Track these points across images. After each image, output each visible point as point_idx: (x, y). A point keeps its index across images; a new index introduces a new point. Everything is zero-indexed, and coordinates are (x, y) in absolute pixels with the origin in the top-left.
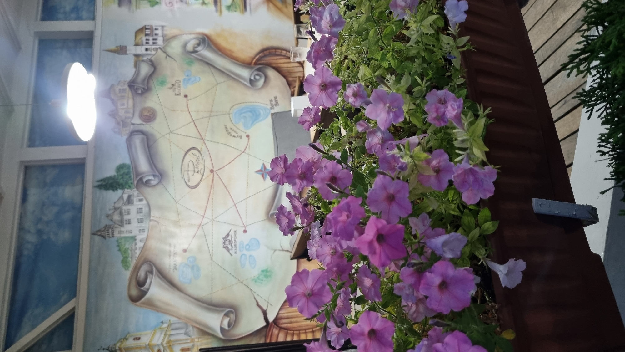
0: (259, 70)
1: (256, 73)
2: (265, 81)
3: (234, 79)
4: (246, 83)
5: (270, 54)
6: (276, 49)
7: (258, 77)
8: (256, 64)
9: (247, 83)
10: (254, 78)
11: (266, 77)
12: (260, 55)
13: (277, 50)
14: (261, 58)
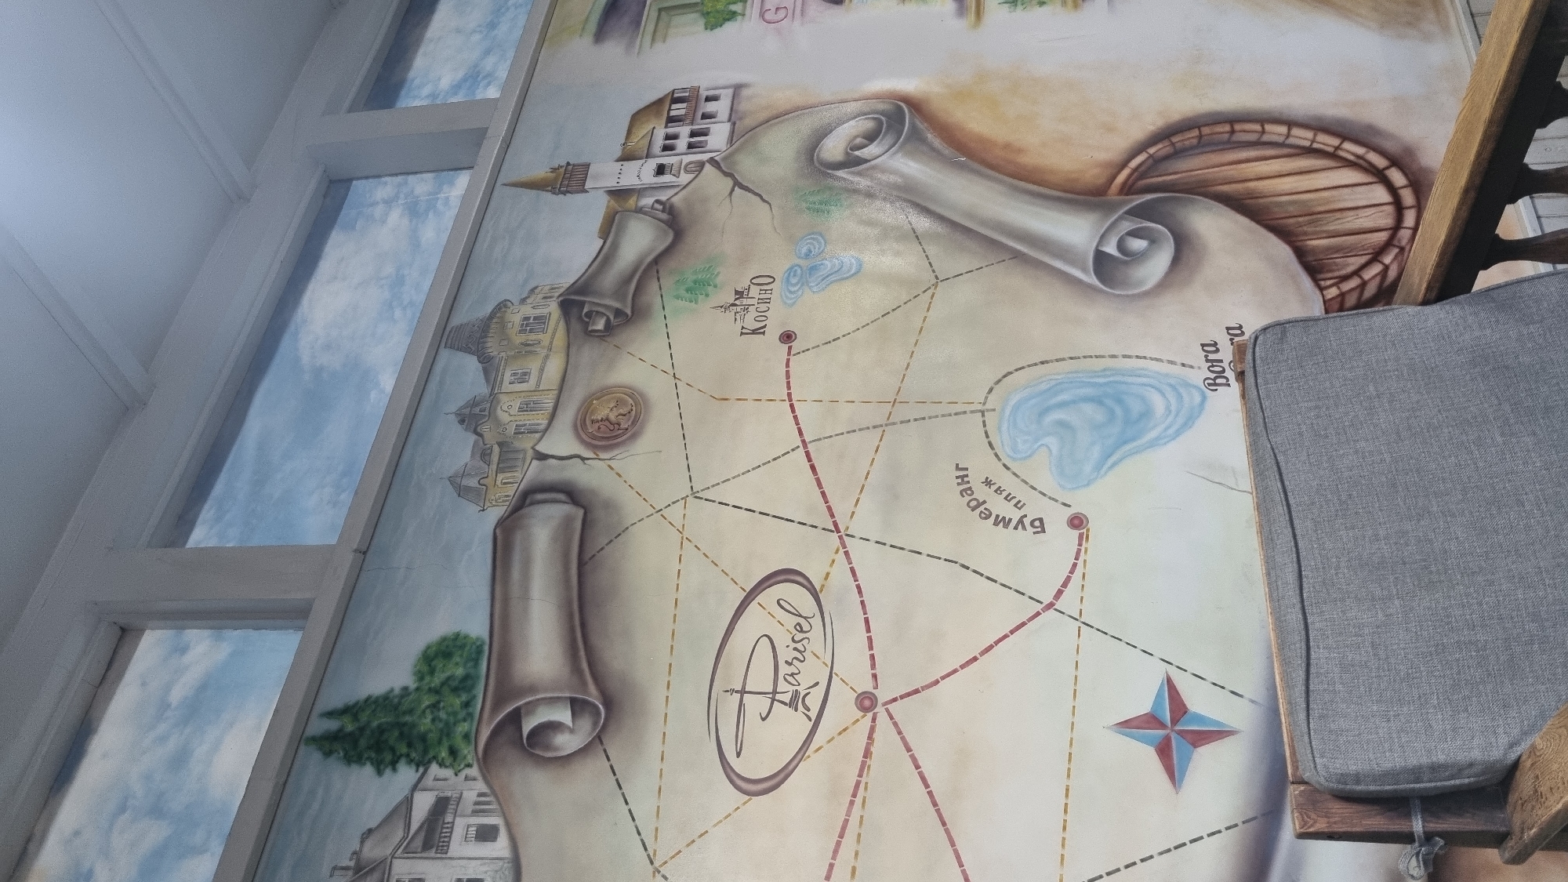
1: (1127, 226)
3: (1017, 255)
4: (1077, 273)
5: (1204, 145)
6: (1233, 120)
7: (1138, 244)
8: (1128, 189)
10: (1121, 246)
11: (1183, 244)
12: (1152, 151)
13: (1237, 127)
14: (1157, 162)
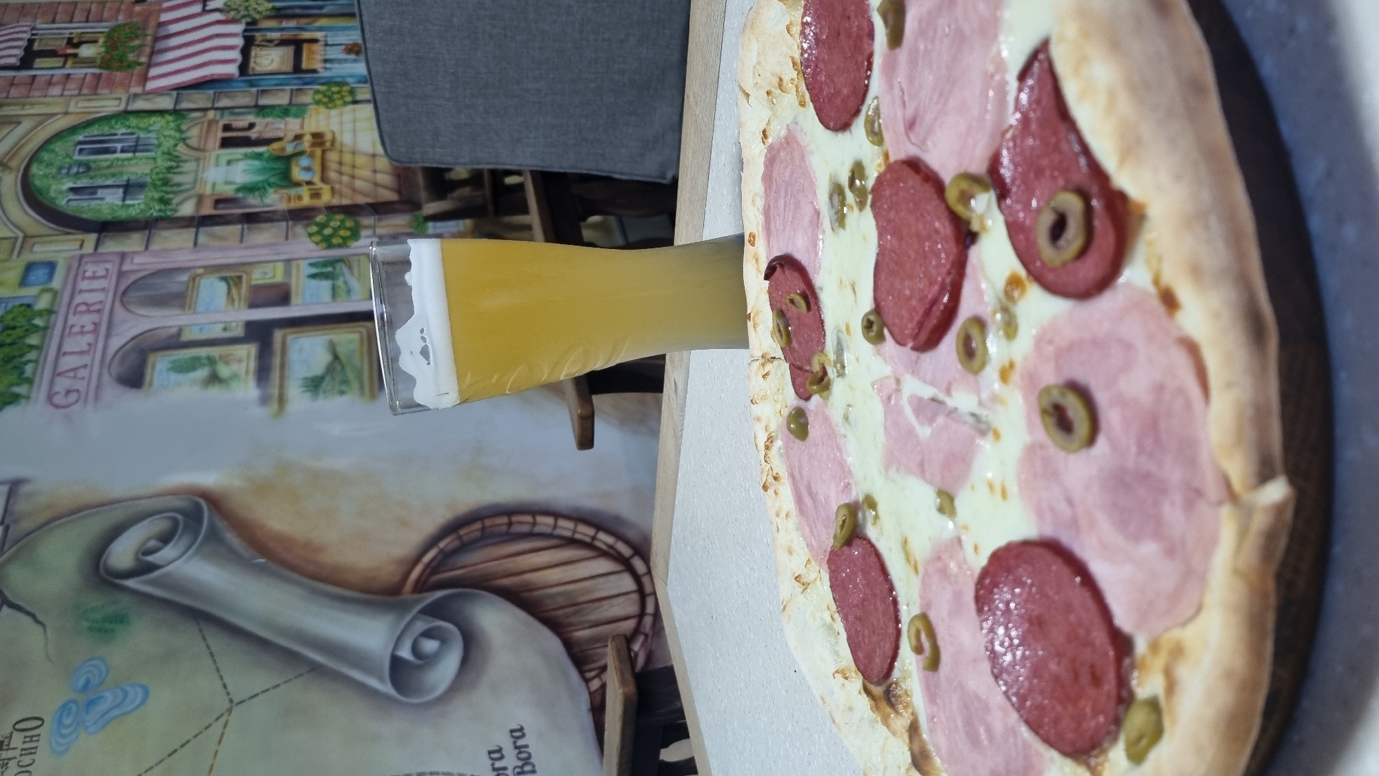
0: (433, 611)
1: (421, 626)
2: (465, 660)
3: (316, 669)
4: (374, 683)
5: (487, 538)
6: (510, 512)
7: (430, 646)
8: (422, 586)
9: (381, 679)
10: (415, 650)
11: (471, 642)
12: (442, 545)
13: (515, 519)
14: (446, 556)
